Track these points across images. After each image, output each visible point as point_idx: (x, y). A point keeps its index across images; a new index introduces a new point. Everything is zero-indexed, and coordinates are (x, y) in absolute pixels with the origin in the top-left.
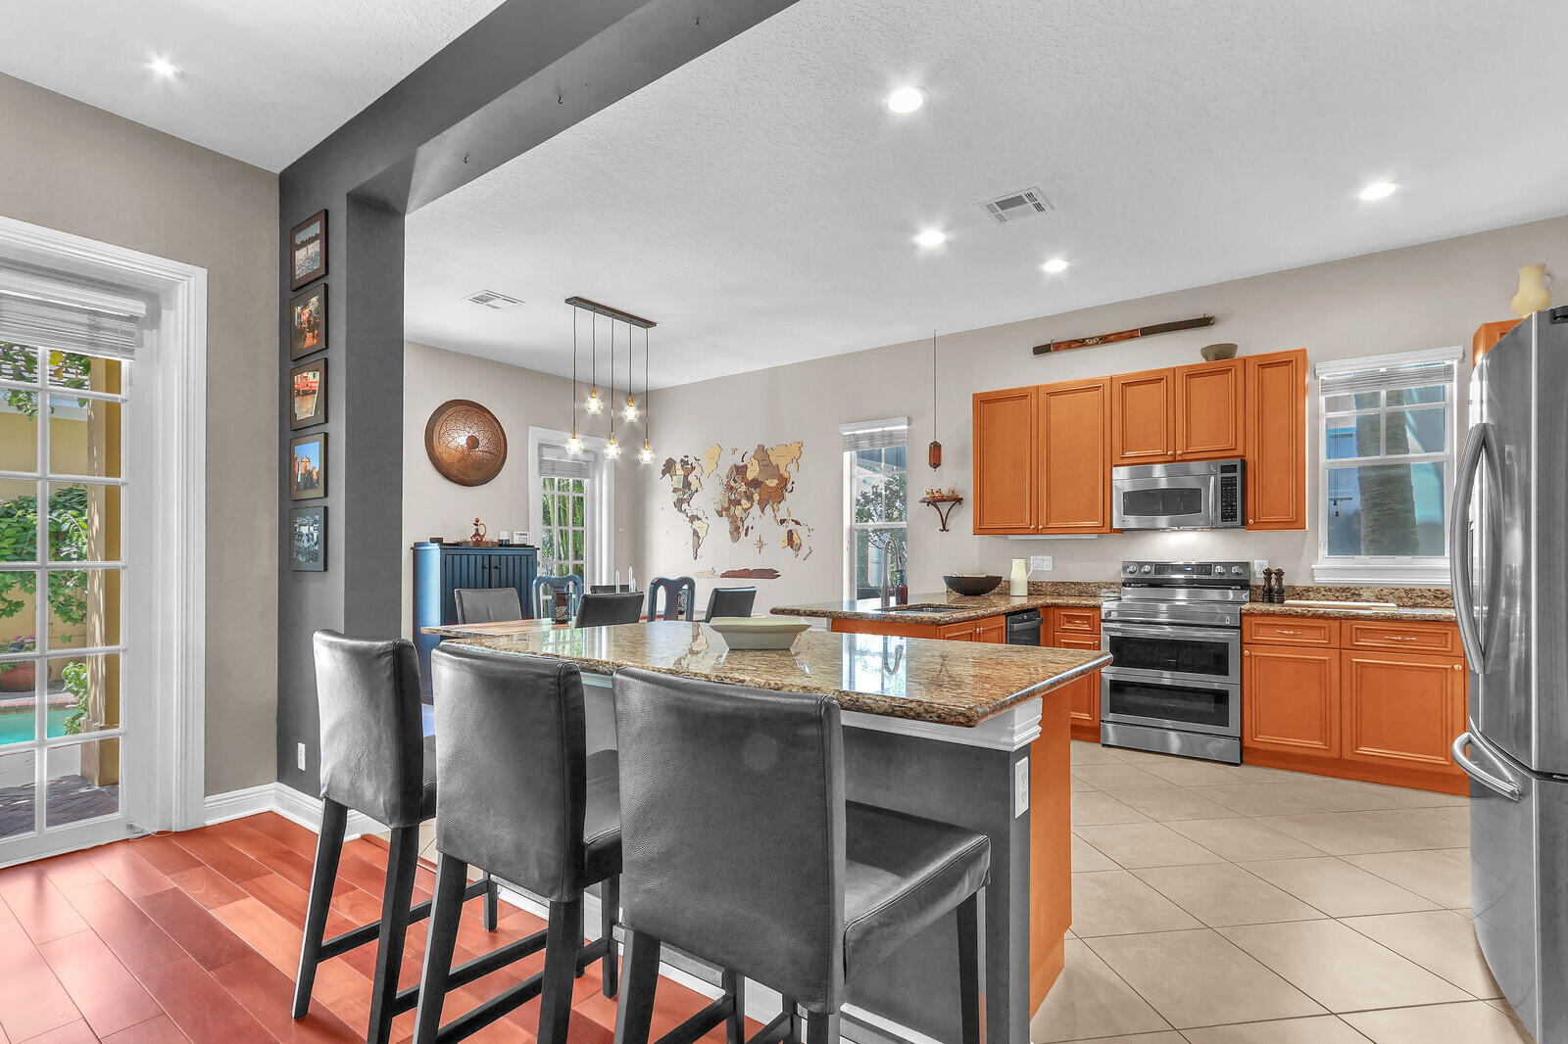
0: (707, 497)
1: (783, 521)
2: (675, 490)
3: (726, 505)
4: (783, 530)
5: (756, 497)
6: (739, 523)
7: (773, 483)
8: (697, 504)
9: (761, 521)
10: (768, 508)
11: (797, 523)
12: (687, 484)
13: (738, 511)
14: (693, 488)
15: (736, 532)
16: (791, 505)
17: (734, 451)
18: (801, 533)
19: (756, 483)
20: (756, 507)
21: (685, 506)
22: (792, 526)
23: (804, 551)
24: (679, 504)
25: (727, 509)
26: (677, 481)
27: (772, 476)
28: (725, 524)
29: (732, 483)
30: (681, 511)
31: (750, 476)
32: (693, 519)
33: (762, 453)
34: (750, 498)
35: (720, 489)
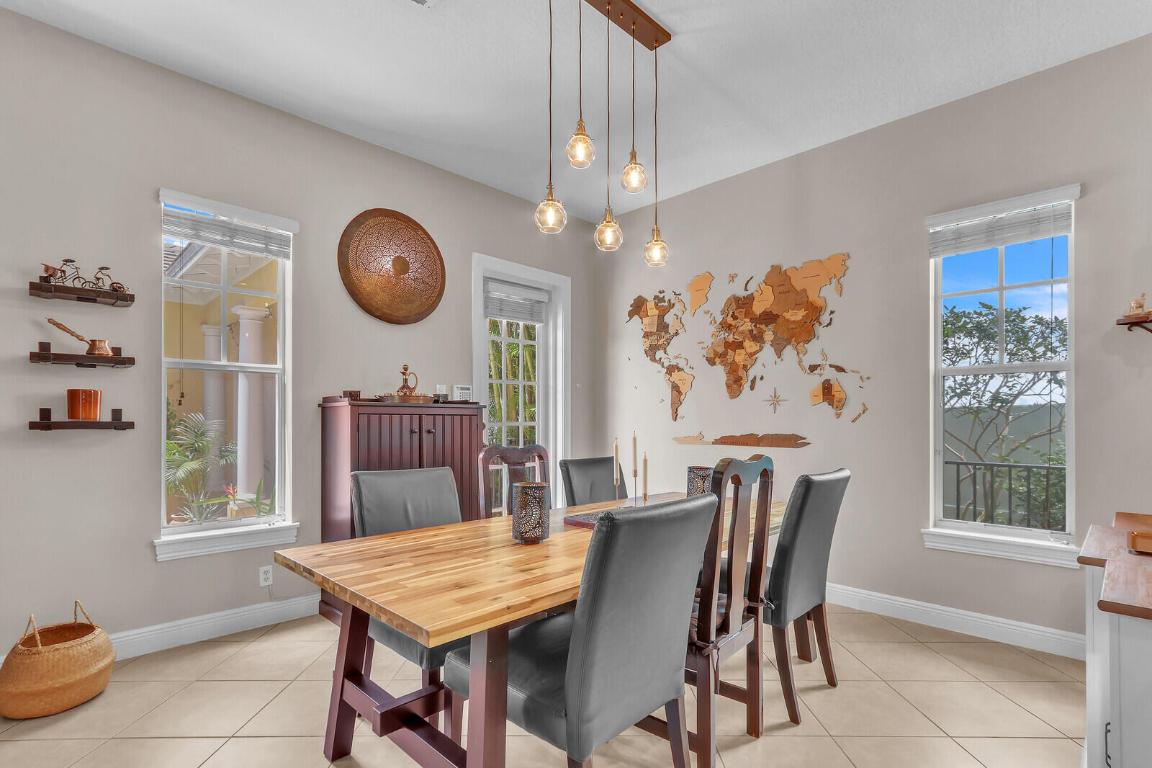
0: (695, 334)
1: (813, 368)
2: (647, 335)
3: (721, 350)
4: (816, 381)
5: (769, 336)
6: (741, 373)
7: (797, 315)
8: (675, 350)
9: (773, 367)
10: (789, 351)
11: (840, 369)
12: (663, 327)
13: (740, 357)
14: (672, 331)
15: (735, 385)
16: (825, 345)
17: (733, 278)
18: (846, 383)
19: (769, 318)
20: (768, 351)
21: (660, 354)
22: (829, 374)
23: (849, 411)
24: (651, 352)
25: (723, 356)
26: (650, 322)
27: (797, 306)
28: (720, 372)
29: (730, 320)
30: (653, 359)
31: (758, 308)
32: (671, 370)
33: (778, 278)
34: (758, 338)
35: (712, 329)
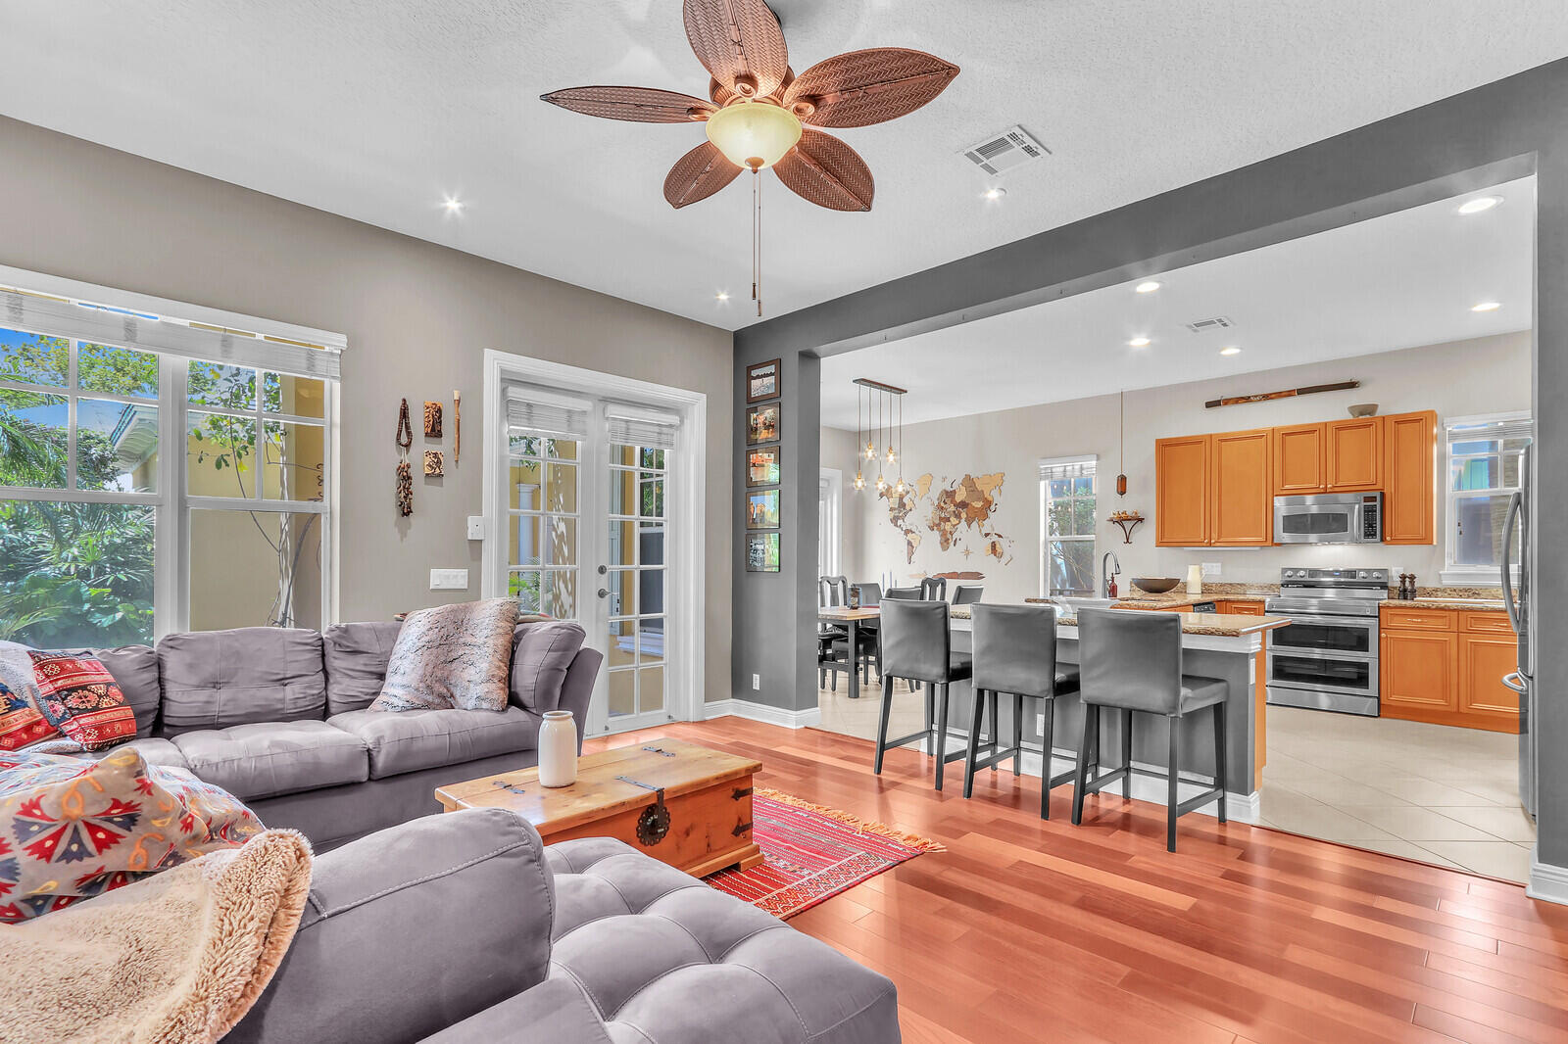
0: (922, 513)
1: (987, 535)
2: (891, 509)
3: (937, 522)
4: (988, 541)
5: (964, 515)
6: (949, 536)
7: (978, 505)
8: (909, 521)
9: (966, 533)
10: (974, 524)
11: (1000, 536)
12: (902, 505)
13: (948, 527)
14: (908, 508)
15: (945, 542)
16: (993, 522)
17: (944, 479)
18: (1002, 544)
19: (963, 505)
20: (963, 523)
21: (900, 522)
22: (995, 538)
23: (1004, 560)
24: (895, 520)
25: (938, 525)
26: (894, 502)
27: (978, 500)
28: (936, 535)
29: (942, 504)
30: (896, 525)
31: (958, 499)
32: (907, 532)
33: (969, 481)
34: (958, 516)
35: (931, 509)
